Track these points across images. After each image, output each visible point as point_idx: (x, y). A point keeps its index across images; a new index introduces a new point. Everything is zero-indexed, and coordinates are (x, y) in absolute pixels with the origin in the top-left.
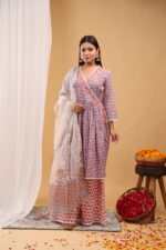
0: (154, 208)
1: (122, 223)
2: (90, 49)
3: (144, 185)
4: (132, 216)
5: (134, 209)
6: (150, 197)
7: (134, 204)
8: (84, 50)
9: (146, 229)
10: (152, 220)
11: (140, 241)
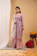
0: (34, 45)
3: (32, 40)
4: (29, 46)
6: (33, 42)
7: (29, 44)
8: (16, 10)
9: (32, 49)
10: (34, 47)
11: (31, 52)
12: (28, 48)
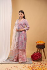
0: (42, 57)
1: (33, 61)
2: (22, 14)
3: (39, 51)
4: (36, 59)
5: (36, 57)
6: (40, 54)
7: (36, 56)
8: (20, 14)
9: (39, 63)
10: (41, 60)
11: (38, 66)
12: (35, 61)
